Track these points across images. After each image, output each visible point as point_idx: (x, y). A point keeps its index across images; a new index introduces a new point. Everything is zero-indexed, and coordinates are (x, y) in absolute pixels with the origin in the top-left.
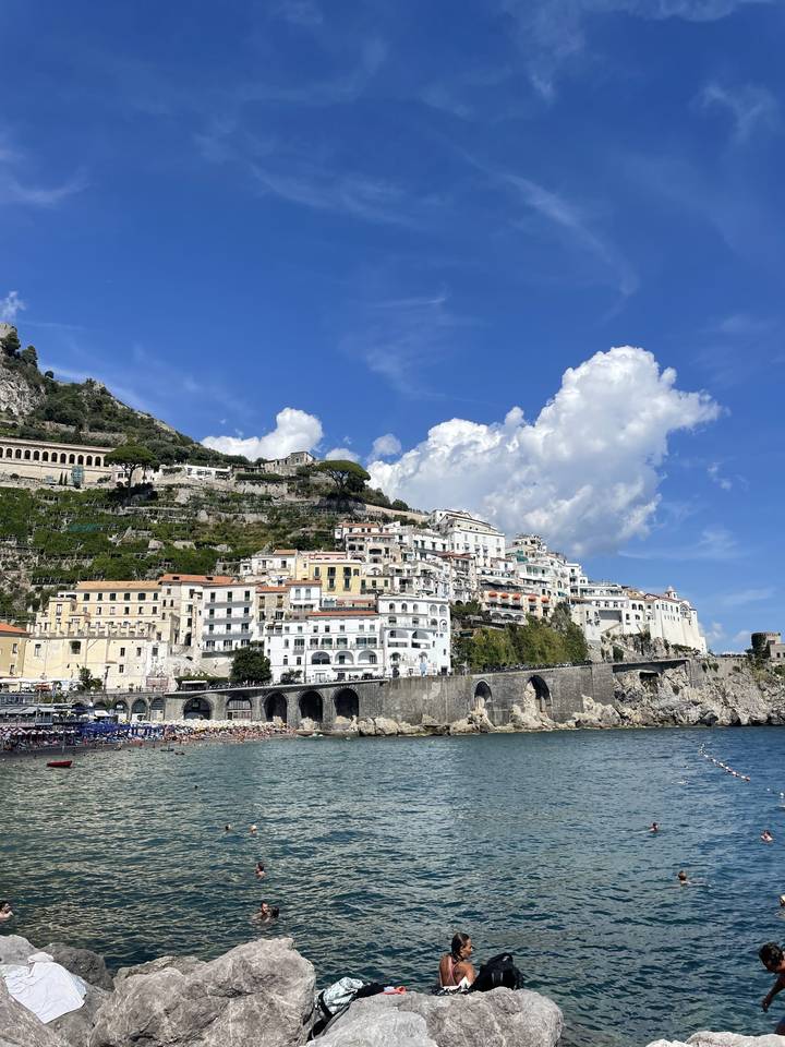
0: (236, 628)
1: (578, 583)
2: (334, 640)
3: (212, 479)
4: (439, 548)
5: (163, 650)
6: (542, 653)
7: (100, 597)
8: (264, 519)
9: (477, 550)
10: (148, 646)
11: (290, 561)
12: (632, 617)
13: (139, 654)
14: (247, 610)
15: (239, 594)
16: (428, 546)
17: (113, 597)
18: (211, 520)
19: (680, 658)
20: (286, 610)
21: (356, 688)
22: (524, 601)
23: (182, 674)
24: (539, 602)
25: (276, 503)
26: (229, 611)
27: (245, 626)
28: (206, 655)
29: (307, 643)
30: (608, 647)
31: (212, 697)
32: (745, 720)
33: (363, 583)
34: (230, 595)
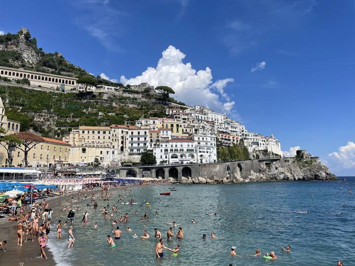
0: (142, 145)
1: (244, 132)
2: (179, 150)
3: (113, 91)
4: (203, 119)
5: (116, 152)
6: (238, 156)
7: (88, 132)
8: (136, 106)
9: (215, 120)
10: (111, 151)
11: (156, 121)
12: (262, 144)
13: (108, 154)
14: (145, 139)
15: (142, 133)
16: (200, 118)
17: (93, 132)
18: (117, 106)
19: (277, 158)
20: (160, 139)
21: (190, 167)
22: (231, 138)
23: (123, 161)
24: (235, 139)
25: (138, 101)
26: (139, 139)
27: (145, 144)
28: (130, 154)
29: (169, 151)
30: (255, 154)
31: (137, 170)
32: (297, 179)
33: (183, 130)
34: (139, 133)
